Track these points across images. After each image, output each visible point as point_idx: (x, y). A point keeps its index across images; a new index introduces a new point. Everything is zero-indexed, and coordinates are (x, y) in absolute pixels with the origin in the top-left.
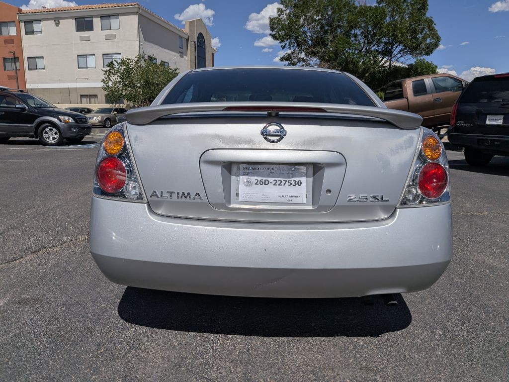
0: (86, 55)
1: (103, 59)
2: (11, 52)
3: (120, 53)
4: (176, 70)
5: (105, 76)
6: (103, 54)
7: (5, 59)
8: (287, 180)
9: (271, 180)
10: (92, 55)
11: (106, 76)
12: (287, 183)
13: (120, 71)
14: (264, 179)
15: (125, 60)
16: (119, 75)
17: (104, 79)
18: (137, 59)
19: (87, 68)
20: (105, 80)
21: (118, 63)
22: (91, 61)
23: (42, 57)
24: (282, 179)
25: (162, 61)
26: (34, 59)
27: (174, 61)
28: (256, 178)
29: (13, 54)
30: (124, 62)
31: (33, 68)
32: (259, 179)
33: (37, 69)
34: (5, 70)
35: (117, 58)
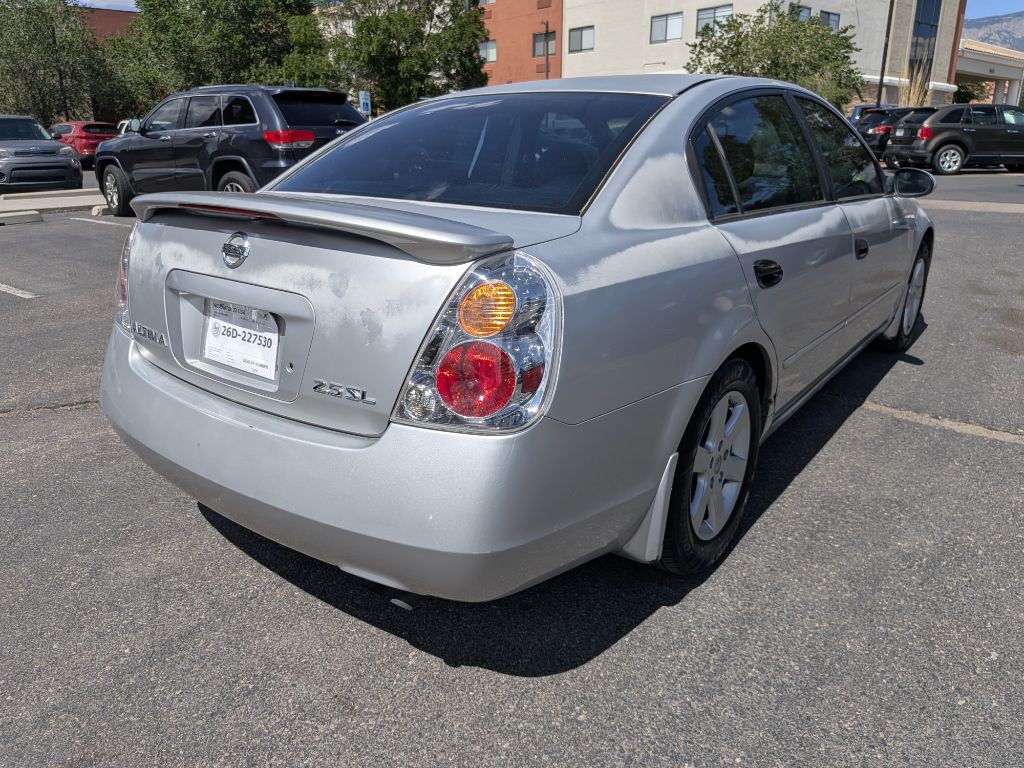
0: (667, 16)
1: (698, 20)
2: (543, 23)
3: (731, 5)
4: (845, 31)
5: (691, 55)
6: (699, 11)
7: (536, 37)
8: (259, 334)
9: (240, 330)
10: (678, 13)
11: (694, 56)
12: (257, 341)
13: (721, 44)
14: (233, 326)
15: (735, 18)
16: (720, 51)
17: (690, 61)
18: (759, 14)
19: (666, 40)
20: (692, 63)
21: (721, 27)
22: (675, 27)
23: (592, 27)
24: (253, 332)
25: (822, 12)
26: (579, 32)
27: (854, 9)
28: (225, 324)
29: (544, 26)
30: (732, 24)
31: (576, 48)
32: (228, 325)
33: (581, 50)
34: (534, 55)
35: (722, 16)
